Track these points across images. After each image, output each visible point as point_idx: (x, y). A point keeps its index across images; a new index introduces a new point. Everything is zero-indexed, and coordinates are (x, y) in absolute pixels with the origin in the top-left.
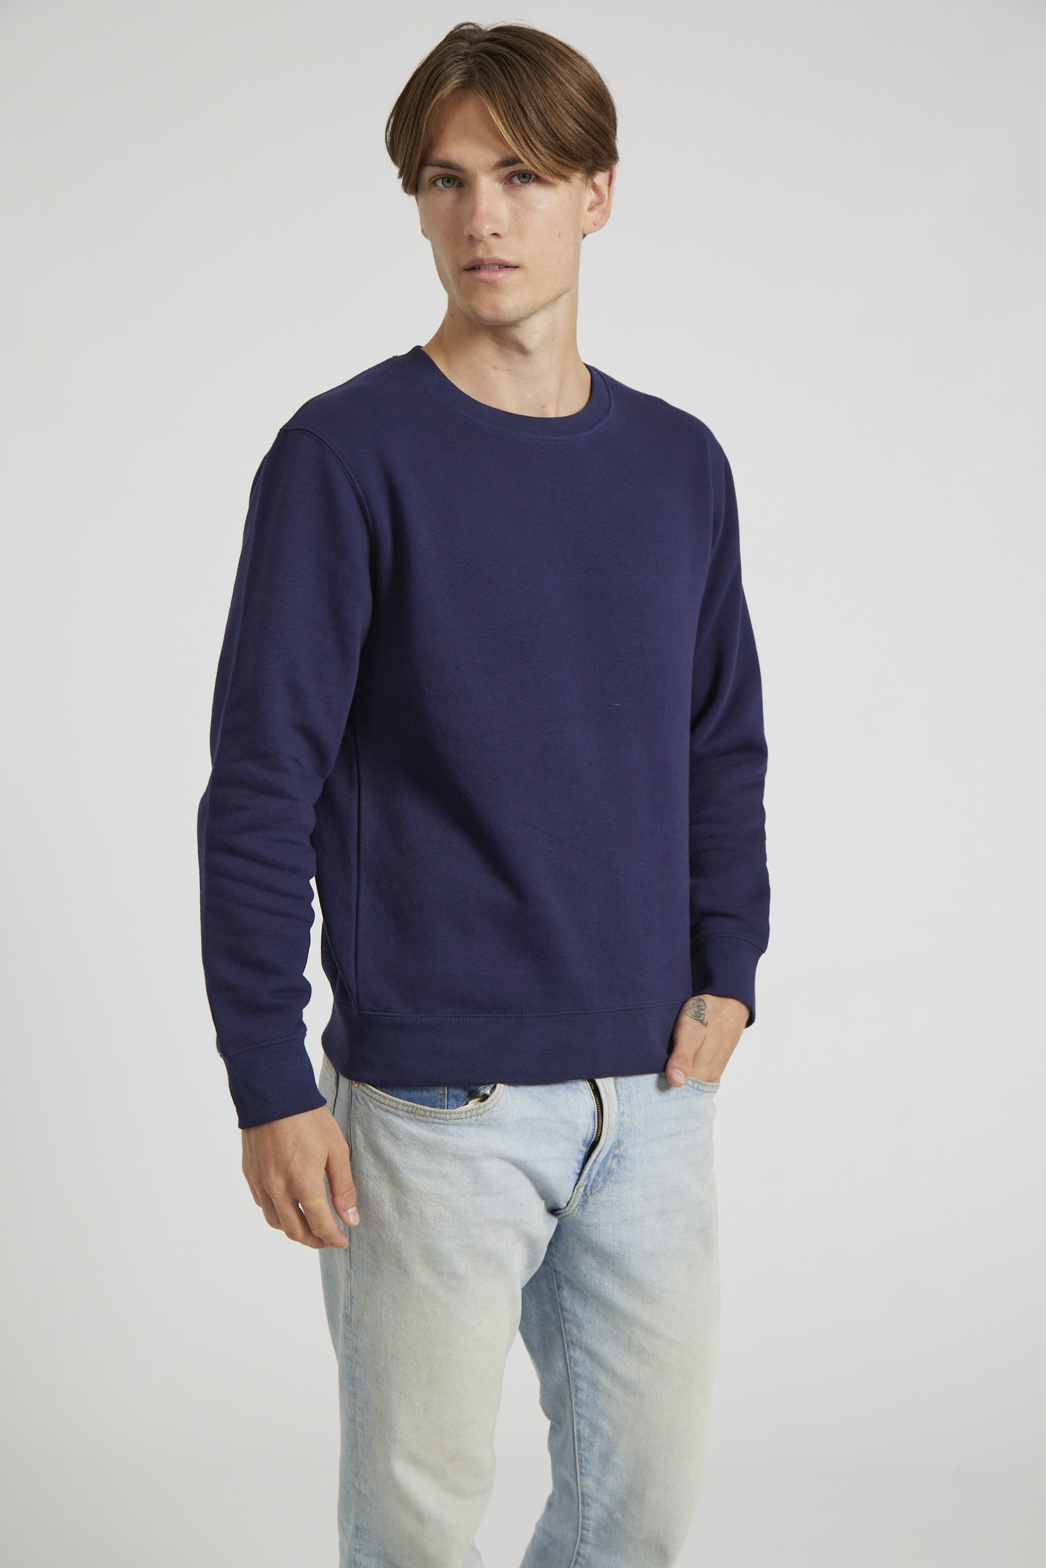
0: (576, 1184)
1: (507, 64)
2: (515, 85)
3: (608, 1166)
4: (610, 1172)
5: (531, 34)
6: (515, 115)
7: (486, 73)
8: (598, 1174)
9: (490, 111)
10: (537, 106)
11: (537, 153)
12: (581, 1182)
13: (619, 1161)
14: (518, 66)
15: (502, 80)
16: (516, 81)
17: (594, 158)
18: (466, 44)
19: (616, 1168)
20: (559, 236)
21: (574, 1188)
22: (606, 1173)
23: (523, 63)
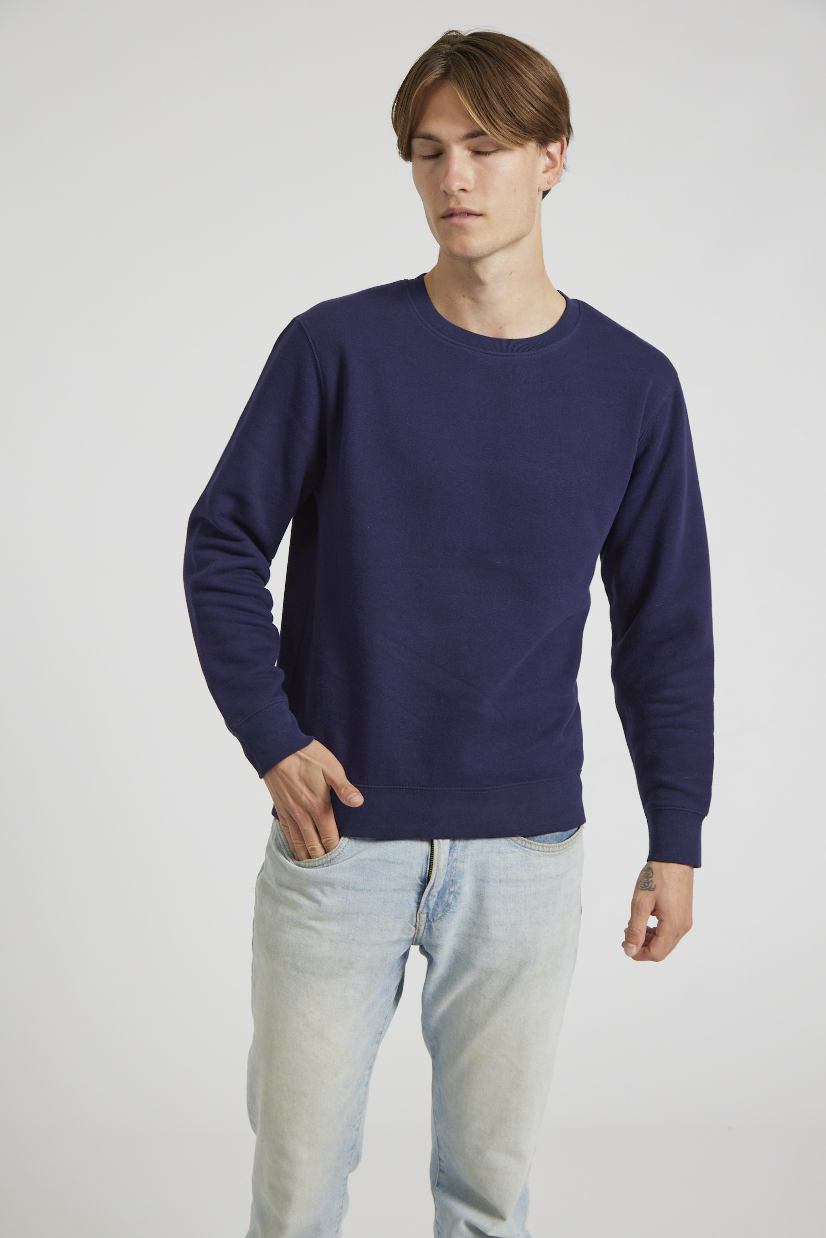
0: (417, 911)
1: (474, 59)
2: (480, 76)
3: (446, 900)
4: (448, 905)
5: (499, 38)
6: (479, 98)
7: (458, 67)
8: (437, 904)
9: (459, 94)
10: (497, 91)
11: (497, 126)
12: (421, 909)
13: (455, 896)
14: (484, 63)
15: (471, 72)
16: (481, 72)
17: (545, 133)
18: (449, 47)
19: (453, 902)
20: (515, 191)
21: (417, 913)
22: (444, 907)
23: (487, 59)
